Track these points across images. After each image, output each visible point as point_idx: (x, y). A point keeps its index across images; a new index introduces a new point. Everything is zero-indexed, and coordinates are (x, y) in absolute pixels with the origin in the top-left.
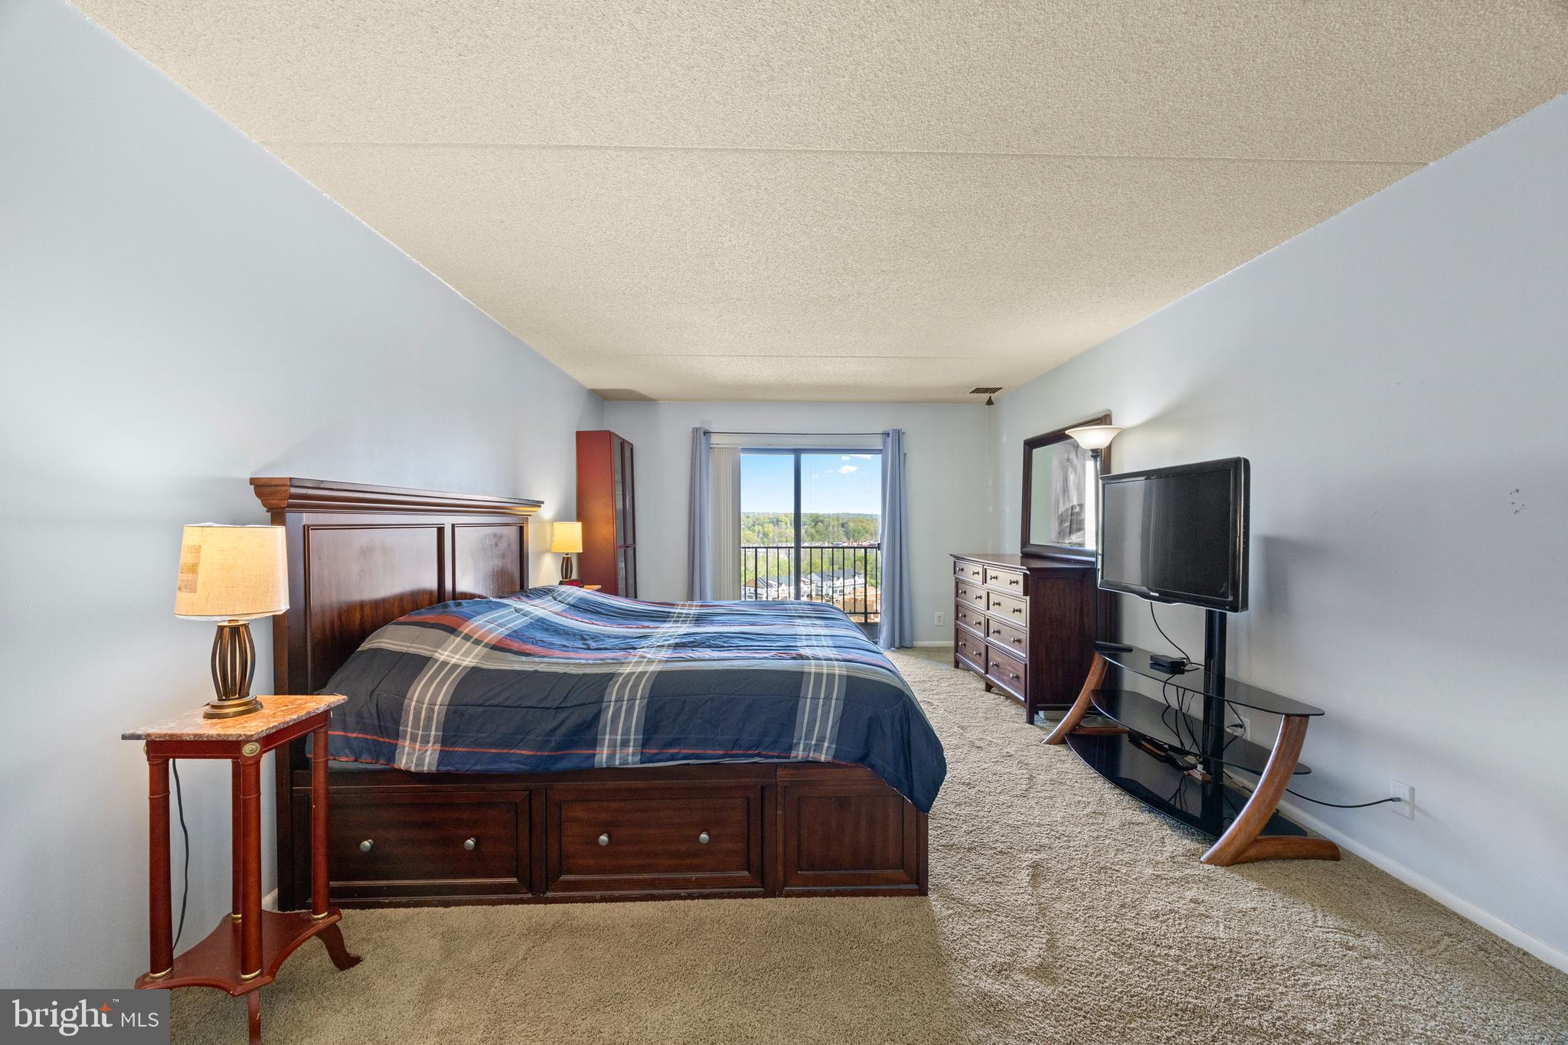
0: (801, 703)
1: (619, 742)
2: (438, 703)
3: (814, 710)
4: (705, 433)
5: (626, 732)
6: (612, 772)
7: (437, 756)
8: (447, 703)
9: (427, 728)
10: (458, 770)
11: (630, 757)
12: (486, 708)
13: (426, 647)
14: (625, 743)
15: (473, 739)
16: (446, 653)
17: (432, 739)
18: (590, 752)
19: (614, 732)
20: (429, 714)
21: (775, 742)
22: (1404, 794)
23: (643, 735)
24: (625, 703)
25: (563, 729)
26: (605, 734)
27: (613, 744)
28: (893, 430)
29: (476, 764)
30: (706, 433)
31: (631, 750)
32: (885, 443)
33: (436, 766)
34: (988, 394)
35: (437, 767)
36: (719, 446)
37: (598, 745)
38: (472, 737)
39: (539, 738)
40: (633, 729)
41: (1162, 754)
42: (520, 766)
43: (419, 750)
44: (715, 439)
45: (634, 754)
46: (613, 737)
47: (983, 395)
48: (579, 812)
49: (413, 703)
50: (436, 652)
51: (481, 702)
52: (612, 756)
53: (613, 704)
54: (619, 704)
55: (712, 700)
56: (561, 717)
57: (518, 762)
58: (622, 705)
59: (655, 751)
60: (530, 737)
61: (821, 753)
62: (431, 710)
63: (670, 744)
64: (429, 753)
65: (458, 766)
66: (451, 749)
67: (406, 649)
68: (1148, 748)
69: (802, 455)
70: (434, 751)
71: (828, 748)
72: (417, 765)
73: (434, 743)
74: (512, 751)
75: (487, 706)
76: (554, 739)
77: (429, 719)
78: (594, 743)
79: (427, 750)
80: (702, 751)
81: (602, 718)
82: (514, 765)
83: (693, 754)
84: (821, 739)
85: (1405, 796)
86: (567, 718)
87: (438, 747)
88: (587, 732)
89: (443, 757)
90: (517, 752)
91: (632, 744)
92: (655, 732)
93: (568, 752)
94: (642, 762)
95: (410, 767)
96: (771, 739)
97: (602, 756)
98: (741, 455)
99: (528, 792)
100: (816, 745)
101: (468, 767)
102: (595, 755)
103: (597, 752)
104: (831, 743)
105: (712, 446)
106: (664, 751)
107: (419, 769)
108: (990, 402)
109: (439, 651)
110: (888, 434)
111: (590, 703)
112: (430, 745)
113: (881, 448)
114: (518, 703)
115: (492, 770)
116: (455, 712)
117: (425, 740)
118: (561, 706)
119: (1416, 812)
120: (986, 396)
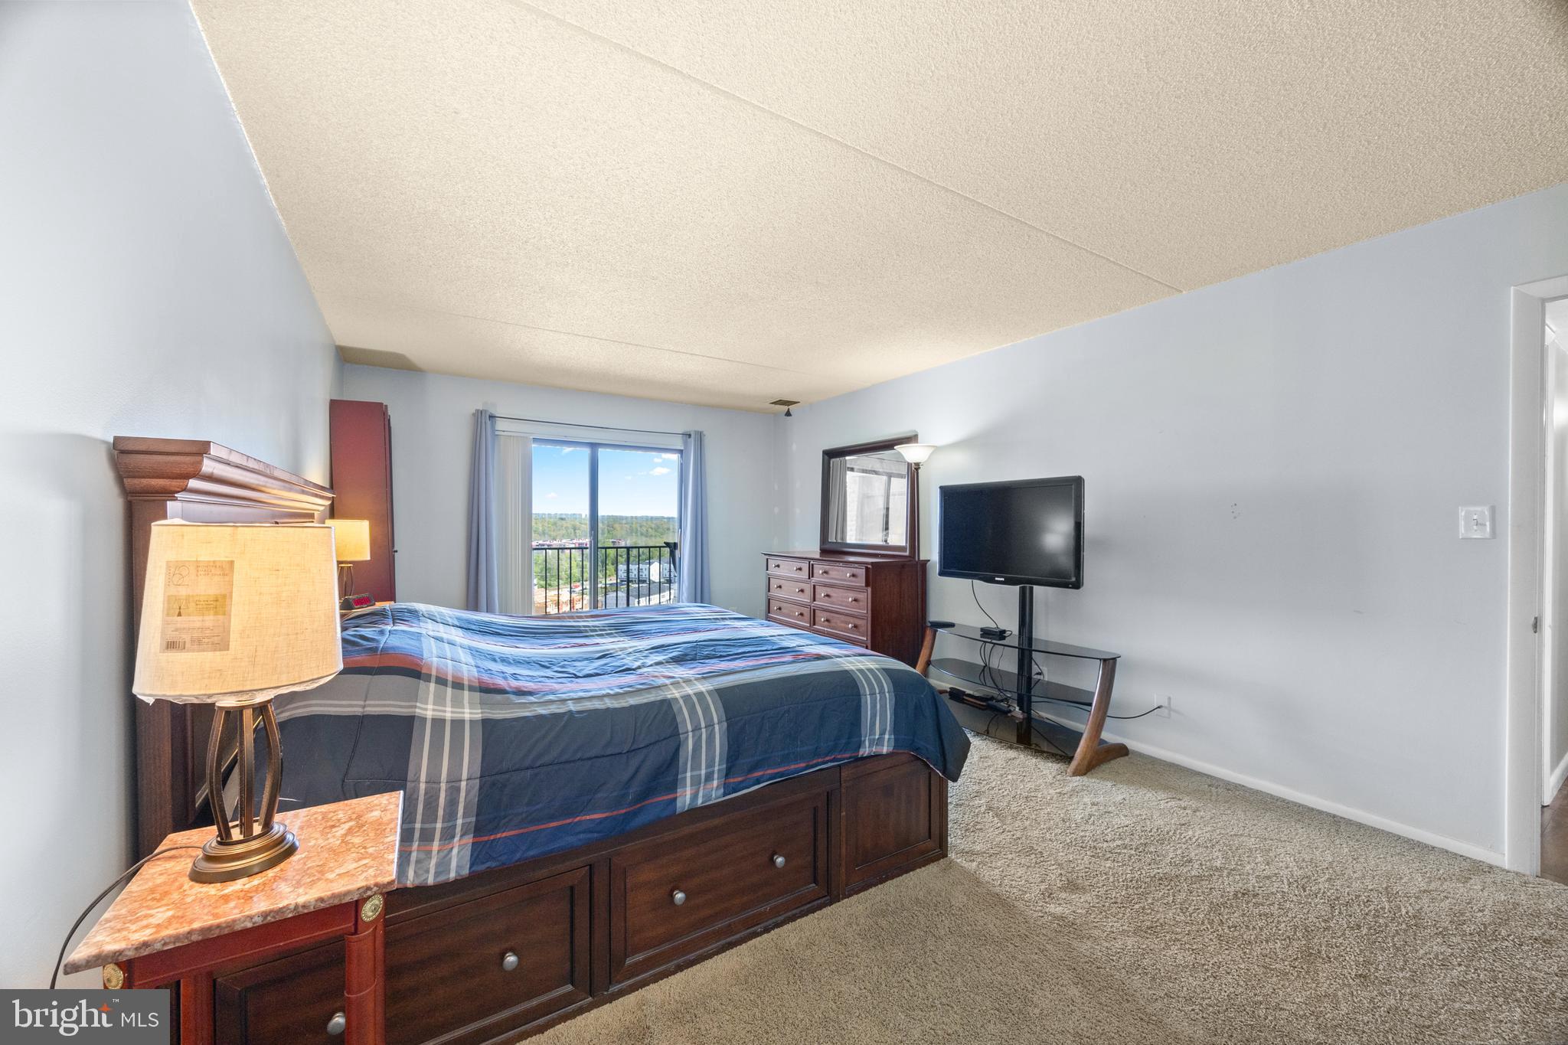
0: (863, 701)
1: (703, 777)
2: (465, 776)
3: (874, 706)
4: (490, 417)
5: (710, 764)
6: (695, 814)
7: (469, 853)
8: (478, 774)
9: (451, 815)
10: (504, 864)
11: (713, 792)
12: (536, 771)
13: (392, 702)
14: (709, 777)
15: (524, 815)
16: (430, 707)
17: (458, 829)
18: (671, 796)
19: (696, 766)
20: (451, 794)
21: (848, 743)
22: (1164, 702)
23: (727, 763)
24: (704, 730)
25: (642, 776)
26: (685, 772)
27: (696, 782)
28: (695, 431)
29: (528, 849)
30: (492, 417)
31: (715, 783)
32: (686, 443)
33: (468, 866)
34: (786, 404)
35: (470, 868)
36: (505, 433)
37: (678, 787)
38: (522, 814)
39: (615, 794)
40: (717, 759)
41: (984, 704)
42: (589, 836)
43: (439, 851)
44: (500, 425)
45: (718, 787)
46: (695, 773)
47: (782, 406)
48: (647, 874)
49: (423, 786)
50: (416, 707)
51: (527, 763)
52: (695, 796)
53: (690, 734)
54: (697, 733)
55: (788, 711)
56: (635, 762)
57: (584, 832)
58: (701, 735)
59: (740, 779)
60: (599, 795)
61: (883, 746)
62: (454, 791)
63: (754, 767)
64: (455, 851)
65: (503, 858)
66: (492, 838)
67: (361, 710)
68: (972, 702)
69: (600, 449)
70: (462, 847)
71: (889, 739)
72: (437, 874)
73: (461, 836)
74: (578, 819)
75: (536, 768)
76: (631, 791)
77: (452, 803)
78: (673, 786)
79: (452, 848)
80: (786, 768)
81: (682, 753)
82: (582, 836)
83: (778, 773)
84: (882, 733)
85: (1165, 704)
86: (643, 761)
87: (469, 839)
88: (667, 774)
89: (478, 853)
90: (584, 818)
91: (716, 776)
92: (737, 759)
93: (646, 802)
94: (725, 795)
95: (427, 879)
96: (844, 741)
97: (686, 797)
98: (533, 445)
99: (588, 867)
100: (878, 739)
101: (518, 856)
102: (675, 799)
103: (678, 795)
104: (890, 735)
105: (497, 433)
106: (750, 776)
107: (442, 879)
108: (788, 414)
109: (418, 704)
110: (690, 436)
111: (665, 739)
112: (457, 839)
113: (682, 448)
114: (579, 756)
115: (551, 851)
116: (494, 784)
117: (448, 835)
118: (633, 748)
119: (1172, 713)
120: (785, 408)
